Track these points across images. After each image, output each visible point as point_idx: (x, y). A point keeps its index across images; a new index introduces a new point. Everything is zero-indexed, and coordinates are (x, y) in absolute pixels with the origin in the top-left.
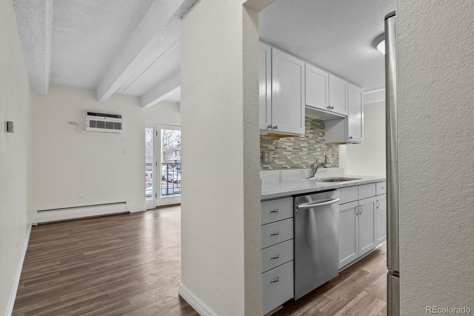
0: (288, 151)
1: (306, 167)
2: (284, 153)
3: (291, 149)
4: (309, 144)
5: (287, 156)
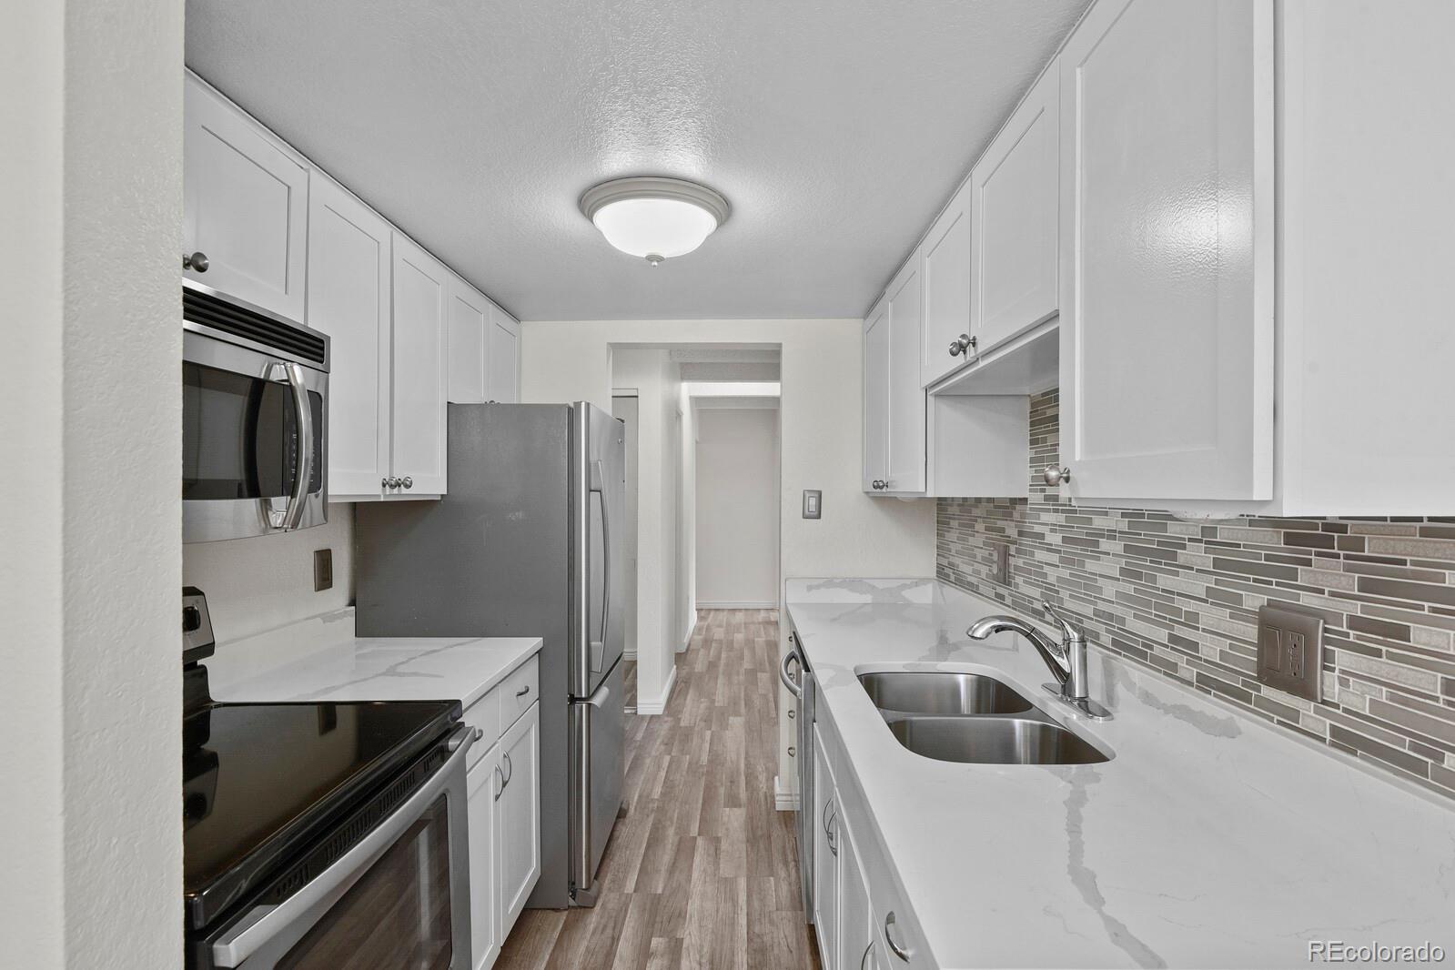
0: (1049, 550)
2: (1040, 555)
3: (1057, 539)
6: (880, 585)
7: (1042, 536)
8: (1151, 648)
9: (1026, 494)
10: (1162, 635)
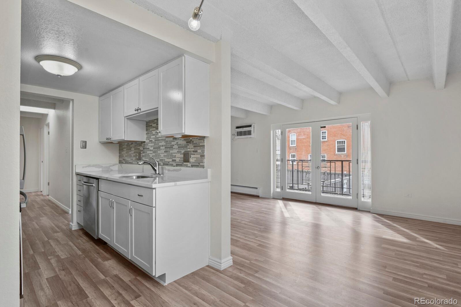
0: (150, 151)
1: (163, 164)
2: (148, 152)
3: (152, 148)
4: (166, 142)
5: (150, 155)
6: (104, 166)
7: (149, 148)
8: (169, 163)
9: (145, 140)
10: (171, 160)
